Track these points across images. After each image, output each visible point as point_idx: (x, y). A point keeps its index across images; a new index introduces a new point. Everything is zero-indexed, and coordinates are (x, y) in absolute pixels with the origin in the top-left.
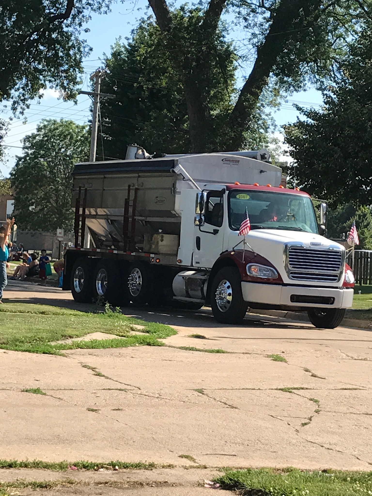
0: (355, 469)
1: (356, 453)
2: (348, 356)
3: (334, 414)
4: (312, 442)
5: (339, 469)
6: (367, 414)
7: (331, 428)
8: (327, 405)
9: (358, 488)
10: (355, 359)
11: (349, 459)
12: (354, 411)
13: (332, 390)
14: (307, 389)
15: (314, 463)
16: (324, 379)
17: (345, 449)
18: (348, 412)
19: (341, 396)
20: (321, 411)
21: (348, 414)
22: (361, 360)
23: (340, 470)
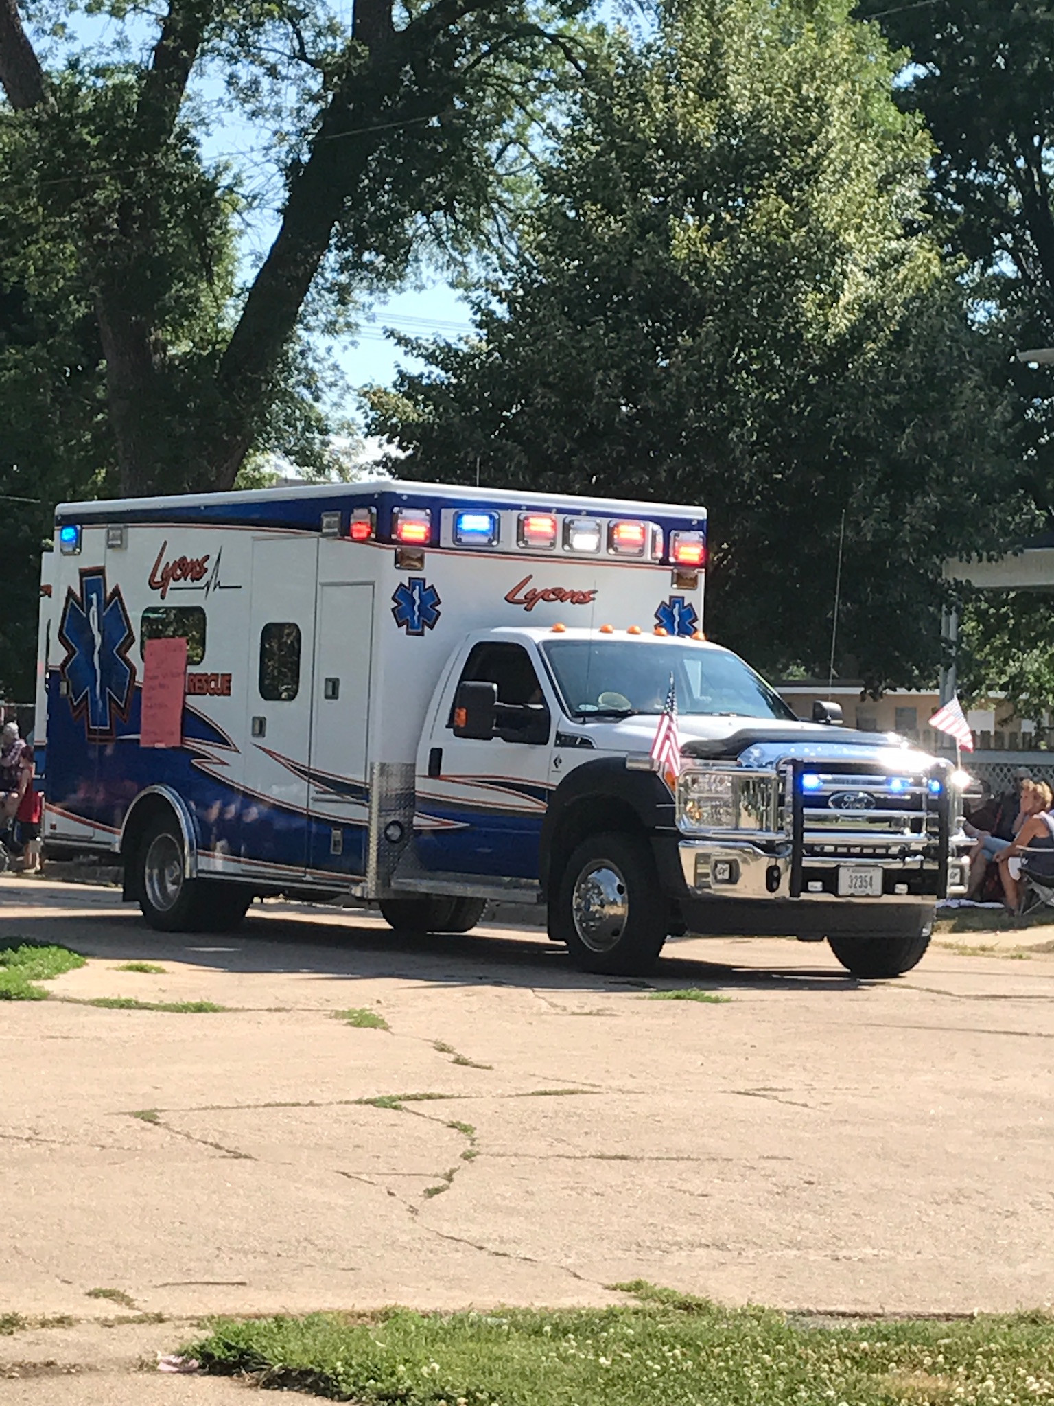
0: (566, 1302)
1: (570, 1261)
2: (555, 1006)
3: (513, 1161)
4: (452, 1238)
5: (524, 1305)
6: (602, 1157)
7: (504, 1198)
8: (496, 1139)
9: (572, 1351)
10: (574, 1014)
11: (550, 1279)
12: (569, 1150)
13: (510, 1096)
14: (441, 1097)
15: (456, 1293)
16: (490, 1068)
17: (540, 1252)
18: (550, 1153)
19: (534, 1112)
20: (478, 1153)
21: (551, 1160)
22: (590, 1014)
23: (527, 1309)
